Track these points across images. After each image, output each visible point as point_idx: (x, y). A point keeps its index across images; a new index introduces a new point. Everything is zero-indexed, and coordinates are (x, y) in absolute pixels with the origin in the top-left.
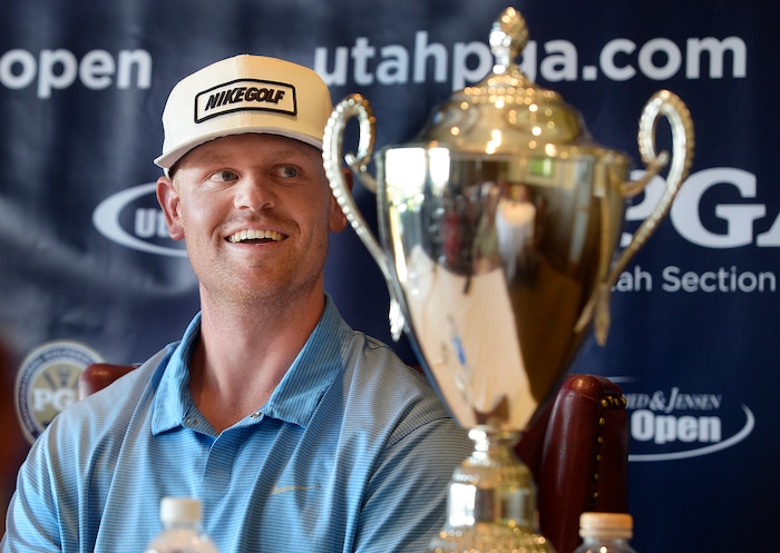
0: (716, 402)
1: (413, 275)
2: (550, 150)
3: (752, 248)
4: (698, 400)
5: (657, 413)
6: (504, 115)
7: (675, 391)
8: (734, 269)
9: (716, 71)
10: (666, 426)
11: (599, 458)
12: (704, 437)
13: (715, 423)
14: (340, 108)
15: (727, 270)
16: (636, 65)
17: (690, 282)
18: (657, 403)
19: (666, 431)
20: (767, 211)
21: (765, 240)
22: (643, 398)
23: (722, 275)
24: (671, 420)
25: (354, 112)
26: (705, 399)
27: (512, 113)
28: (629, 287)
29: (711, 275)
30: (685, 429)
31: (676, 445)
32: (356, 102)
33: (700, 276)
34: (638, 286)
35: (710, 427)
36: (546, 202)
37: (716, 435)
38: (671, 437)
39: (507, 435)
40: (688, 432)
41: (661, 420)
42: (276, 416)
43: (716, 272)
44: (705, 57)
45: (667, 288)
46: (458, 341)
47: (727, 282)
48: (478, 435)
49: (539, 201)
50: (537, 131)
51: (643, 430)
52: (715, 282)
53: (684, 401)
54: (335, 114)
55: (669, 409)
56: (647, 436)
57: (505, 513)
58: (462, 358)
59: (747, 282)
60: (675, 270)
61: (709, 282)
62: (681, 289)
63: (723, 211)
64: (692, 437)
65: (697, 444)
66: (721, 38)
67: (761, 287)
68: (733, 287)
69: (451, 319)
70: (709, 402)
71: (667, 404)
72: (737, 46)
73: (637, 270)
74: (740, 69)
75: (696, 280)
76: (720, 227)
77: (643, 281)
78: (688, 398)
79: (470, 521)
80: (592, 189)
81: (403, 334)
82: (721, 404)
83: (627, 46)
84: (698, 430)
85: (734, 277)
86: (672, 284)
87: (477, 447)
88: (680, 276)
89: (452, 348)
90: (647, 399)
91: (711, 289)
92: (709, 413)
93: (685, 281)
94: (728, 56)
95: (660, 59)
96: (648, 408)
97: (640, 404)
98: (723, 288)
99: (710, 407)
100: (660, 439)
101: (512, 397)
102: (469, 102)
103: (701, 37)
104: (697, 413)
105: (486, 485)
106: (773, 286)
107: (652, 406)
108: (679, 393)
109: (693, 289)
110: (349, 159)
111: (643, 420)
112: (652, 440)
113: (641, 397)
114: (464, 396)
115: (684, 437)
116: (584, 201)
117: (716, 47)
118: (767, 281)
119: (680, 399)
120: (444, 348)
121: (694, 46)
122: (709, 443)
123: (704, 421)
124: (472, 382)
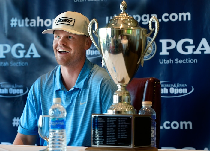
0: (186, 85)
1: (105, 56)
2: (132, 28)
3: (192, 54)
4: (183, 85)
5: (175, 88)
6: (122, 21)
7: (178, 83)
8: (189, 59)
9: (185, 19)
10: (176, 90)
11: (154, 94)
12: (184, 92)
13: (186, 90)
14: (91, 21)
15: (188, 59)
16: (169, 19)
17: (181, 61)
18: (175, 86)
19: (176, 91)
20: (195, 47)
21: (195, 53)
22: (172, 85)
23: (187, 60)
24: (177, 89)
25: (94, 22)
26: (184, 85)
27: (124, 21)
28: (169, 63)
29: (185, 60)
30: (180, 91)
31: (179, 94)
32: (94, 20)
33: (182, 60)
34: (170, 63)
35: (185, 90)
36: (130, 39)
37: (186, 92)
38: (178, 92)
39: (124, 85)
40: (181, 92)
41: (175, 89)
42: (77, 87)
43: (186, 59)
44: (182, 16)
45: (176, 63)
46: (114, 68)
47: (188, 61)
48: (119, 85)
49: (129, 39)
50: (129, 24)
51: (172, 91)
52: (186, 61)
53: (180, 85)
54: (90, 23)
55: (177, 87)
56: (173, 92)
57: (124, 101)
58: (115, 71)
59: (192, 61)
60: (178, 59)
61: (184, 61)
62: (179, 63)
63: (187, 47)
64: (182, 92)
65: (183, 94)
66: (186, 13)
67: (195, 62)
68: (189, 62)
69: (113, 63)
70: (185, 85)
71: (176, 86)
72: (189, 14)
73: (170, 59)
74: (189, 19)
75: (182, 61)
76: (186, 50)
77: (171, 61)
78: (181, 85)
79: (117, 102)
80: (140, 37)
81: (104, 66)
82: (187, 86)
83: (167, 15)
84: (183, 91)
85: (189, 60)
86: (177, 62)
87: (119, 88)
88: (179, 60)
89: (113, 69)
90: (173, 85)
91: (185, 63)
92: (185, 88)
93: (180, 61)
94: (187, 16)
95: (174, 17)
96: (173, 87)
97: (171, 86)
98: (187, 62)
99: (185, 86)
100: (175, 93)
101: (125, 78)
102: (116, 19)
103: (182, 12)
104: (182, 88)
105: (120, 95)
106: (197, 62)
107: (174, 86)
108: (179, 84)
109: (181, 63)
110: (93, 31)
111: (172, 89)
112: (174, 93)
113: (171, 85)
114: (116, 79)
115: (180, 93)
116: (138, 39)
117: (185, 14)
118: (196, 61)
119: (179, 85)
120: (112, 69)
121: (180, 14)
122: (185, 94)
123: (184, 89)
124: (117, 76)
